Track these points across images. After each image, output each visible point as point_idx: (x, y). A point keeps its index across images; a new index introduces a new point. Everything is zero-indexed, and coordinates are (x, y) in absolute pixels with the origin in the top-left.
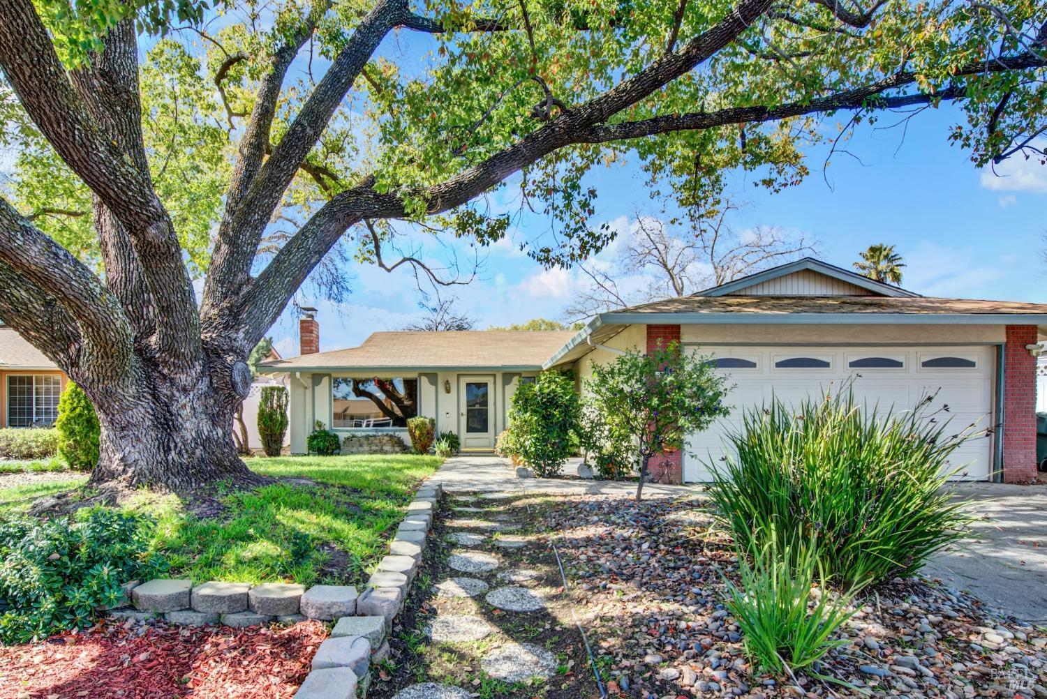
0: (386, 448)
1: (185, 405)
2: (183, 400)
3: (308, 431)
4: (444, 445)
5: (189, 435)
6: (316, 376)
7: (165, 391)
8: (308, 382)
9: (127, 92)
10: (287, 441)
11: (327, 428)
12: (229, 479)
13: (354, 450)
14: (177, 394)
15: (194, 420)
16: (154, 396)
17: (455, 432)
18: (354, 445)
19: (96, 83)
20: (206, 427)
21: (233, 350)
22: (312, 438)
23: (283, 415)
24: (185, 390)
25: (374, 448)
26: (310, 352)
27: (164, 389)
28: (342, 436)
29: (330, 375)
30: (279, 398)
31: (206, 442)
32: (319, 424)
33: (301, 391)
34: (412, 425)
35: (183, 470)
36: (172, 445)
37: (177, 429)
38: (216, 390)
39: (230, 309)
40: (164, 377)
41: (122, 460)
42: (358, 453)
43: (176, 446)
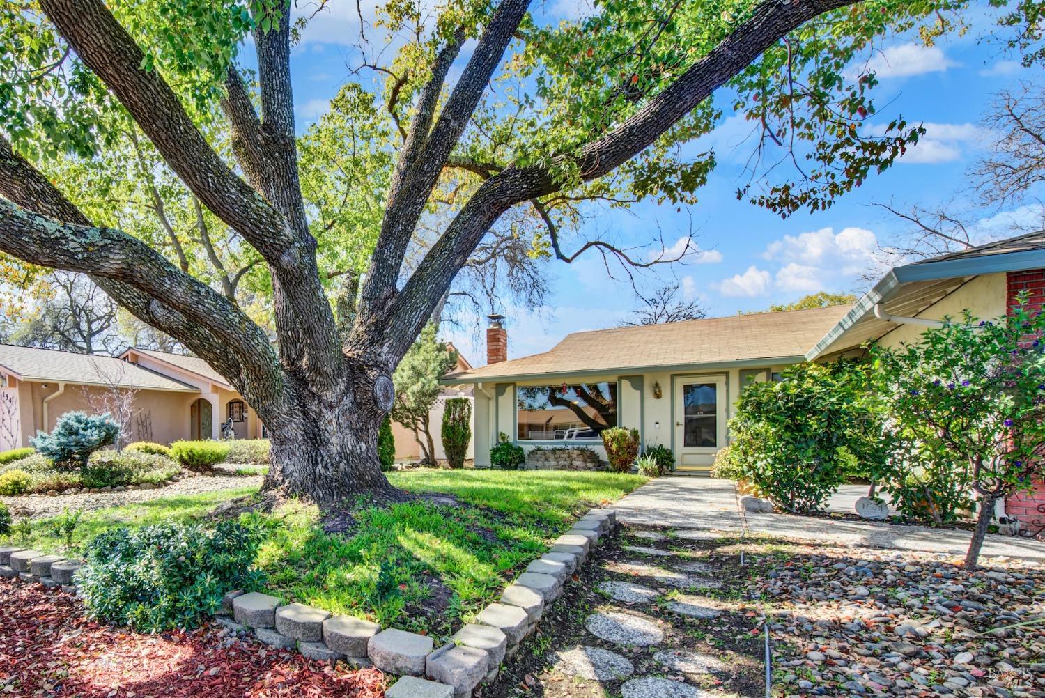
0: (575, 463)
1: (331, 421)
2: (329, 416)
3: (492, 443)
4: (650, 463)
5: (334, 450)
6: (501, 386)
7: (314, 408)
8: (491, 393)
9: (284, 137)
10: (470, 453)
11: (511, 440)
12: (368, 494)
13: (539, 464)
14: (324, 410)
15: (339, 435)
16: (303, 412)
17: (667, 446)
18: (541, 459)
19: (259, 137)
20: (350, 441)
21: (377, 365)
22: (495, 451)
23: (466, 428)
24: (331, 407)
25: (562, 463)
26: (497, 361)
27: (313, 406)
28: (527, 447)
29: (514, 384)
30: (462, 409)
31: (349, 456)
32: (503, 436)
33: (484, 402)
34: (608, 437)
35: (326, 483)
36: (319, 459)
37: (325, 443)
38: (359, 405)
39: (375, 325)
40: (314, 394)
41: (282, 471)
42: (544, 468)
43: (322, 460)
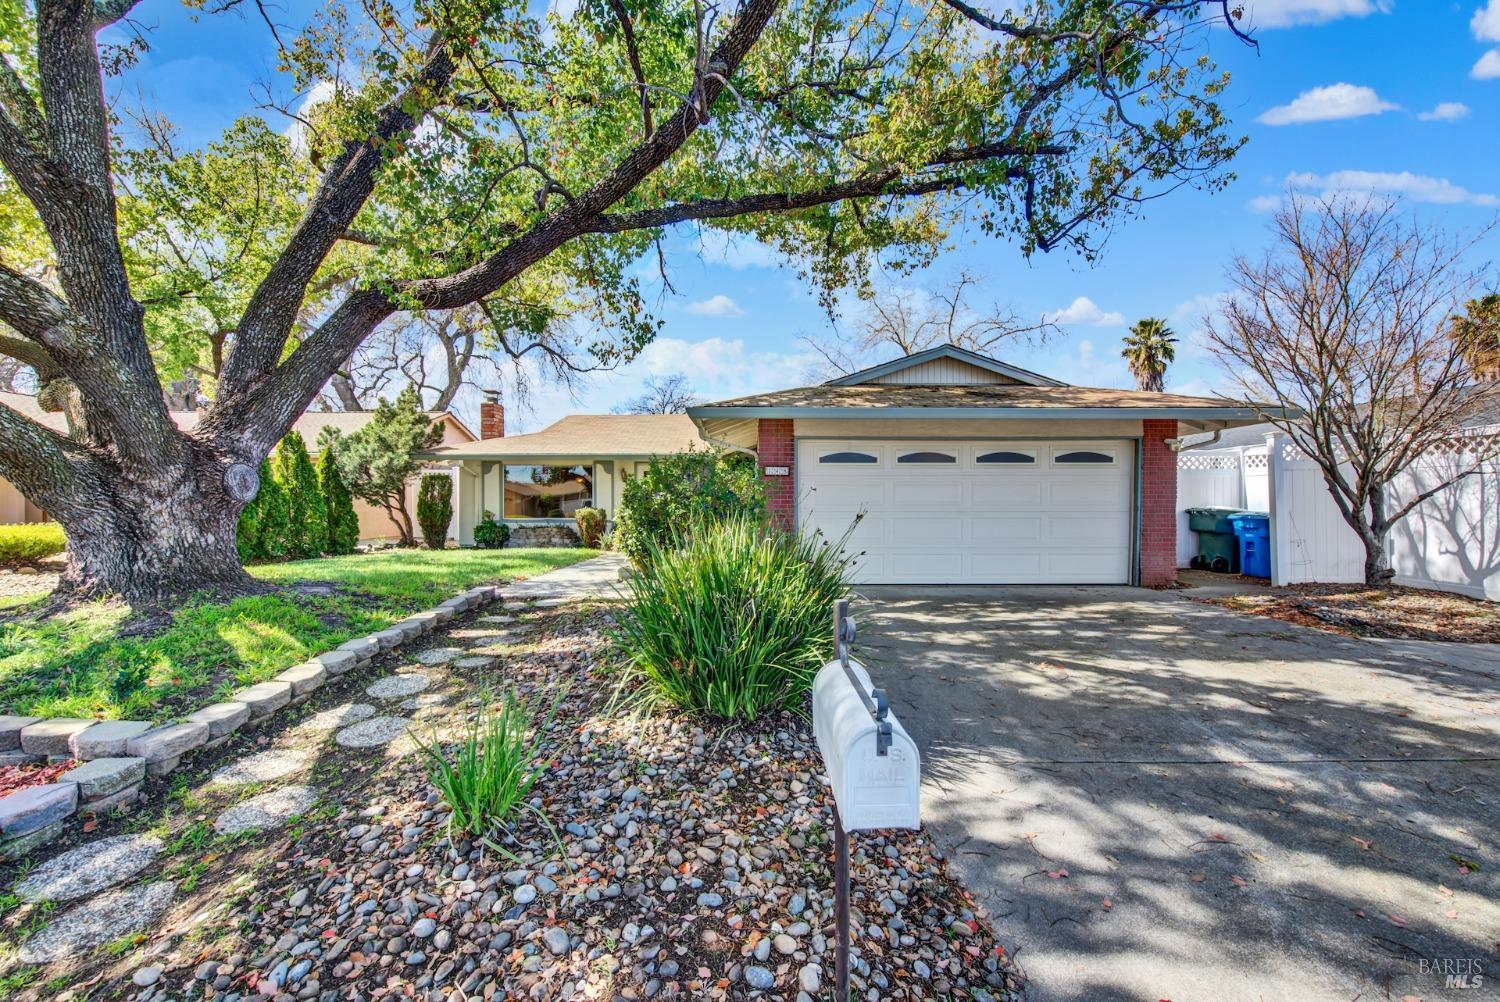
1: (161, 512)
2: (158, 506)
5: (164, 544)
7: (132, 497)
12: (211, 590)
14: (149, 500)
15: (173, 526)
16: (114, 503)
20: (190, 534)
24: (160, 496)
27: (131, 497)
30: (442, 486)
31: (189, 551)
36: (140, 555)
37: (148, 537)
38: (205, 495)
40: (131, 483)
41: (84, 570)
43: (144, 556)
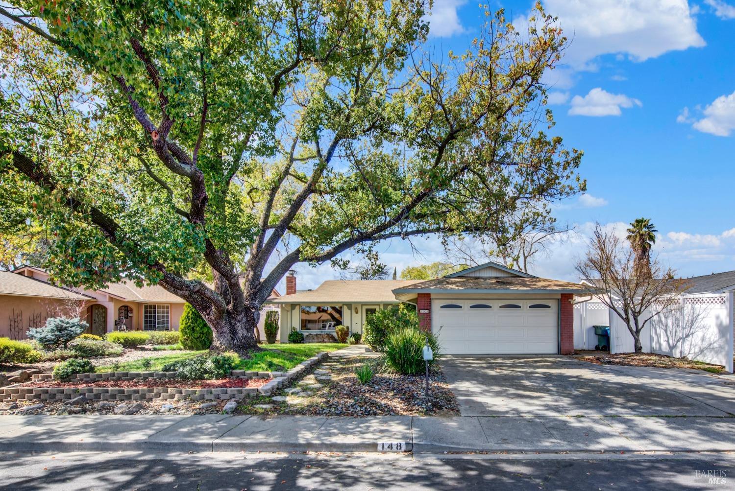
0: (325, 340)
1: (239, 326)
3: (289, 332)
4: (352, 339)
5: (240, 335)
6: (293, 306)
7: (233, 322)
8: (289, 310)
10: (278, 338)
11: (297, 331)
12: (252, 349)
13: (310, 341)
14: (237, 323)
15: (242, 331)
16: (230, 323)
17: (360, 333)
18: (311, 338)
20: (245, 333)
21: (254, 308)
22: (291, 336)
23: (276, 324)
24: (239, 321)
25: (320, 340)
26: (291, 295)
28: (305, 333)
29: (300, 305)
30: (275, 316)
31: (245, 338)
32: (294, 329)
33: (285, 313)
34: (337, 329)
38: (248, 321)
39: (253, 294)
40: (233, 318)
43: (236, 339)
